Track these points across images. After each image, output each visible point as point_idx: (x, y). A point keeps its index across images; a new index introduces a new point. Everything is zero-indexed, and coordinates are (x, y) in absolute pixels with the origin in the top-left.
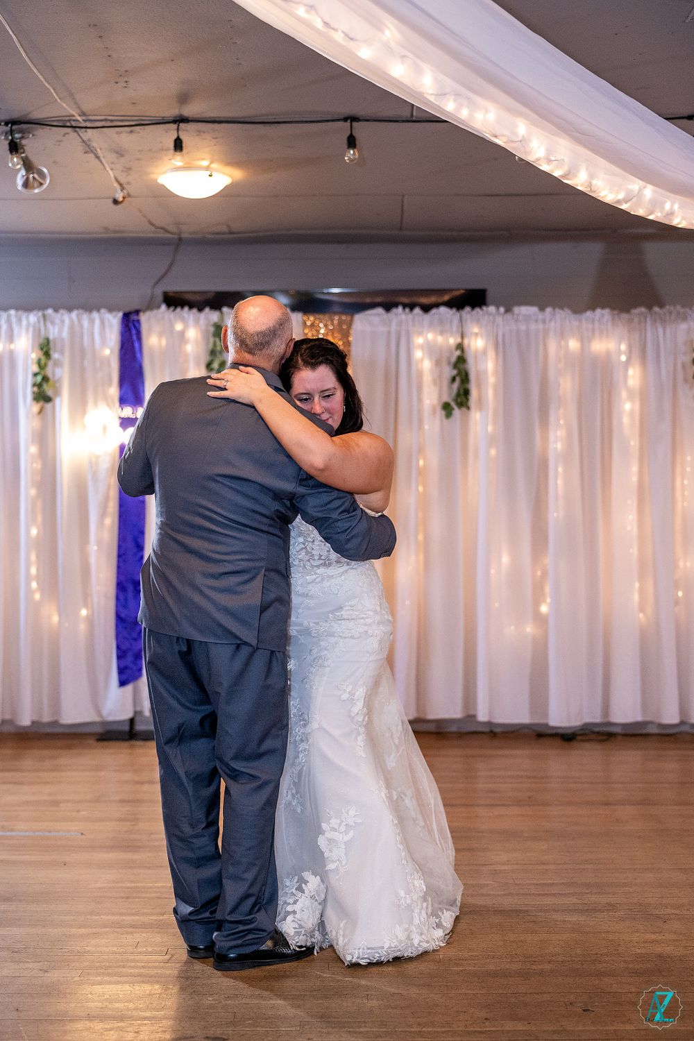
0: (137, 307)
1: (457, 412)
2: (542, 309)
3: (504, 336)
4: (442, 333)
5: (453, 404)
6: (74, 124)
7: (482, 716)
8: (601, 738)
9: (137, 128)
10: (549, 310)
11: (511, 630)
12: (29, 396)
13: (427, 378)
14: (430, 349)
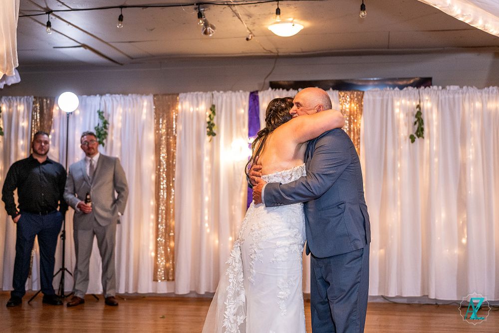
0: (257, 89)
1: (417, 139)
2: (461, 87)
3: (441, 100)
4: (409, 100)
5: (415, 136)
6: (229, 3)
7: (432, 296)
8: (496, 309)
9: (258, 4)
10: (465, 88)
11: (446, 252)
12: (206, 133)
13: (402, 123)
14: (403, 108)
